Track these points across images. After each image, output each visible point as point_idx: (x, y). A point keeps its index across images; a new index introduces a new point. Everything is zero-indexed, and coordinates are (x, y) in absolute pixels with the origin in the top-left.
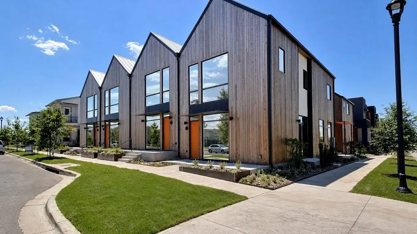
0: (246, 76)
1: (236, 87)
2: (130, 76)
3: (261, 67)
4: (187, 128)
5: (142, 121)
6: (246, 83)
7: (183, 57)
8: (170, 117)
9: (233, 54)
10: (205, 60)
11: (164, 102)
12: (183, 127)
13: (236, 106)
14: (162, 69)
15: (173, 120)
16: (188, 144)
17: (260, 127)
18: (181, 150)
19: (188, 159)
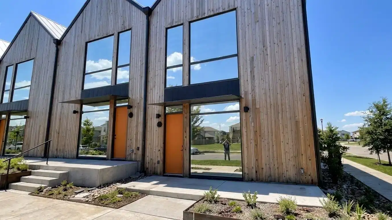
0: (268, 43)
1: (252, 60)
2: (58, 43)
3: (293, 30)
4: (159, 125)
5: (75, 112)
6: (269, 53)
7: (156, 15)
8: (130, 107)
9: (246, 10)
10: (195, 18)
11: (117, 83)
12: (153, 122)
13: (253, 90)
14: (119, 33)
15: (135, 111)
16: (162, 151)
17: (297, 123)
18: (147, 159)
19: (160, 175)
